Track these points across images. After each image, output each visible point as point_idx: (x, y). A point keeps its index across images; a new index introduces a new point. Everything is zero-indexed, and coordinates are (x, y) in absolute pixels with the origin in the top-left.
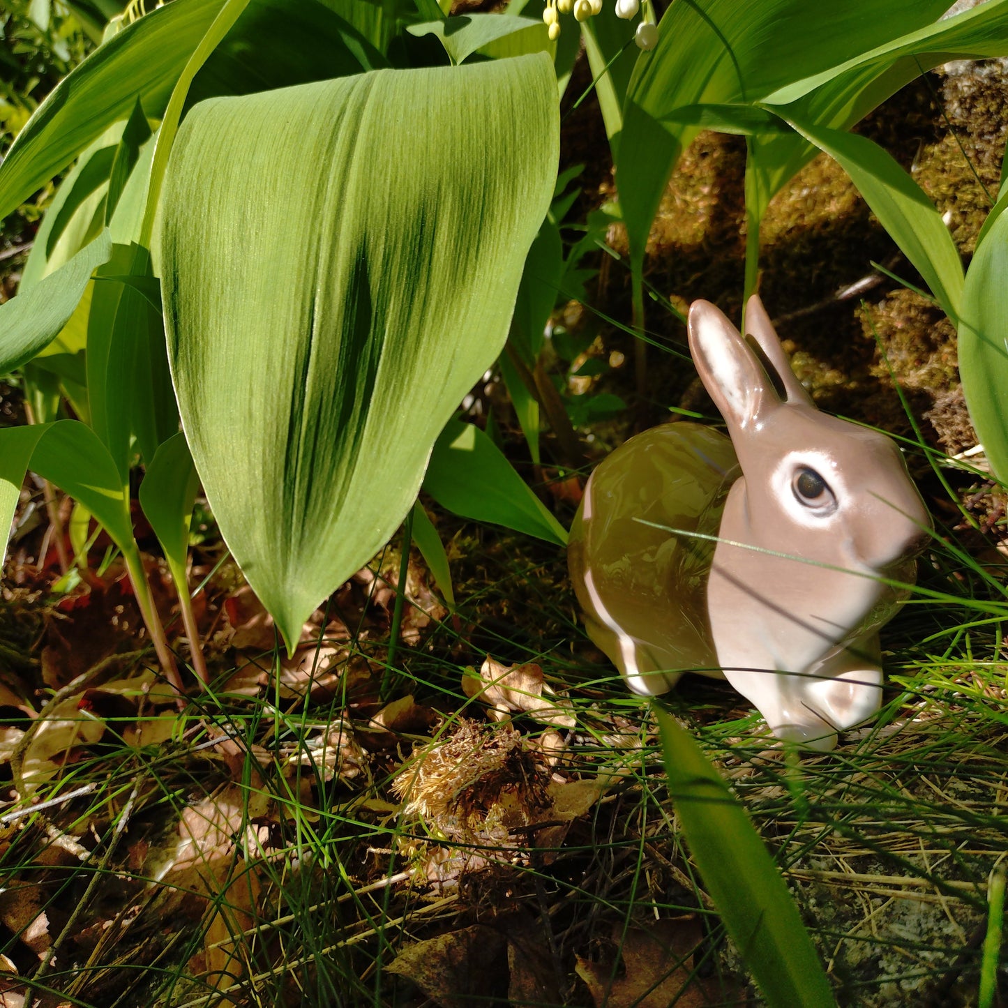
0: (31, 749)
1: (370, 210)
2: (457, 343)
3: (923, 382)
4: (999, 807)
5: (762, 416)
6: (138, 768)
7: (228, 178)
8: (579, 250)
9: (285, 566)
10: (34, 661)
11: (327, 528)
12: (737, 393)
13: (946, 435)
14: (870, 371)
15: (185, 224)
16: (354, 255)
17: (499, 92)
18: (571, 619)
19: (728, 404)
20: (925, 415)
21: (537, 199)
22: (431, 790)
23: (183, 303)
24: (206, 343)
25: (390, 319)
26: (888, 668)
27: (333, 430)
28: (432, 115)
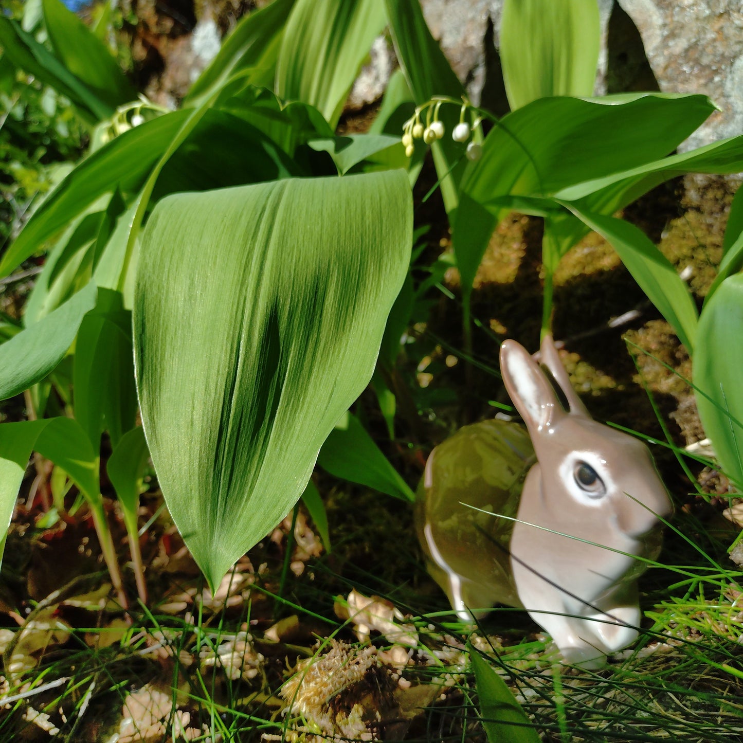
0: (18, 647)
1: (280, 281)
2: (338, 374)
3: (671, 389)
4: (722, 716)
5: (553, 424)
6: (96, 667)
7: (183, 255)
8: (425, 286)
9: (212, 533)
10: (22, 578)
11: (243, 504)
12: (535, 406)
13: (687, 430)
14: (632, 379)
15: (151, 285)
16: (269, 312)
17: (371, 199)
18: (415, 557)
19: (529, 414)
20: (672, 415)
21: (396, 274)
22: (309, 695)
23: (147, 341)
24: (162, 370)
25: (291, 355)
26: (645, 605)
27: (249, 433)
28: (325, 215)
